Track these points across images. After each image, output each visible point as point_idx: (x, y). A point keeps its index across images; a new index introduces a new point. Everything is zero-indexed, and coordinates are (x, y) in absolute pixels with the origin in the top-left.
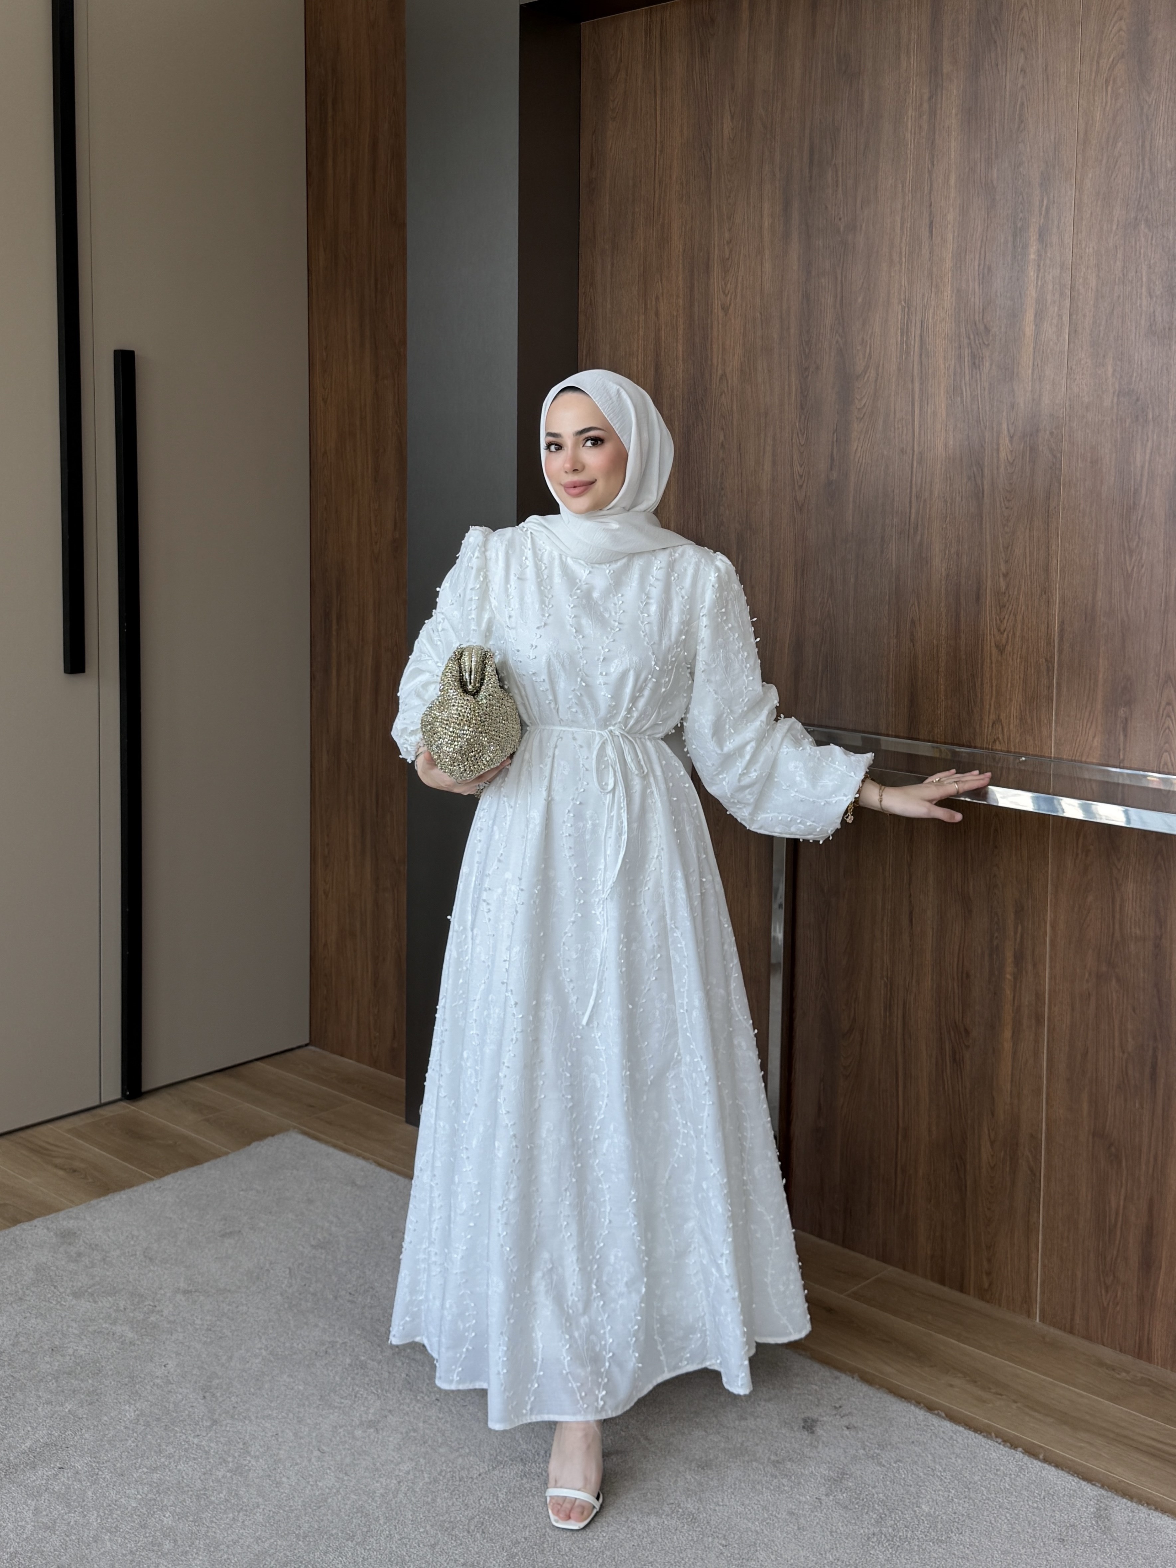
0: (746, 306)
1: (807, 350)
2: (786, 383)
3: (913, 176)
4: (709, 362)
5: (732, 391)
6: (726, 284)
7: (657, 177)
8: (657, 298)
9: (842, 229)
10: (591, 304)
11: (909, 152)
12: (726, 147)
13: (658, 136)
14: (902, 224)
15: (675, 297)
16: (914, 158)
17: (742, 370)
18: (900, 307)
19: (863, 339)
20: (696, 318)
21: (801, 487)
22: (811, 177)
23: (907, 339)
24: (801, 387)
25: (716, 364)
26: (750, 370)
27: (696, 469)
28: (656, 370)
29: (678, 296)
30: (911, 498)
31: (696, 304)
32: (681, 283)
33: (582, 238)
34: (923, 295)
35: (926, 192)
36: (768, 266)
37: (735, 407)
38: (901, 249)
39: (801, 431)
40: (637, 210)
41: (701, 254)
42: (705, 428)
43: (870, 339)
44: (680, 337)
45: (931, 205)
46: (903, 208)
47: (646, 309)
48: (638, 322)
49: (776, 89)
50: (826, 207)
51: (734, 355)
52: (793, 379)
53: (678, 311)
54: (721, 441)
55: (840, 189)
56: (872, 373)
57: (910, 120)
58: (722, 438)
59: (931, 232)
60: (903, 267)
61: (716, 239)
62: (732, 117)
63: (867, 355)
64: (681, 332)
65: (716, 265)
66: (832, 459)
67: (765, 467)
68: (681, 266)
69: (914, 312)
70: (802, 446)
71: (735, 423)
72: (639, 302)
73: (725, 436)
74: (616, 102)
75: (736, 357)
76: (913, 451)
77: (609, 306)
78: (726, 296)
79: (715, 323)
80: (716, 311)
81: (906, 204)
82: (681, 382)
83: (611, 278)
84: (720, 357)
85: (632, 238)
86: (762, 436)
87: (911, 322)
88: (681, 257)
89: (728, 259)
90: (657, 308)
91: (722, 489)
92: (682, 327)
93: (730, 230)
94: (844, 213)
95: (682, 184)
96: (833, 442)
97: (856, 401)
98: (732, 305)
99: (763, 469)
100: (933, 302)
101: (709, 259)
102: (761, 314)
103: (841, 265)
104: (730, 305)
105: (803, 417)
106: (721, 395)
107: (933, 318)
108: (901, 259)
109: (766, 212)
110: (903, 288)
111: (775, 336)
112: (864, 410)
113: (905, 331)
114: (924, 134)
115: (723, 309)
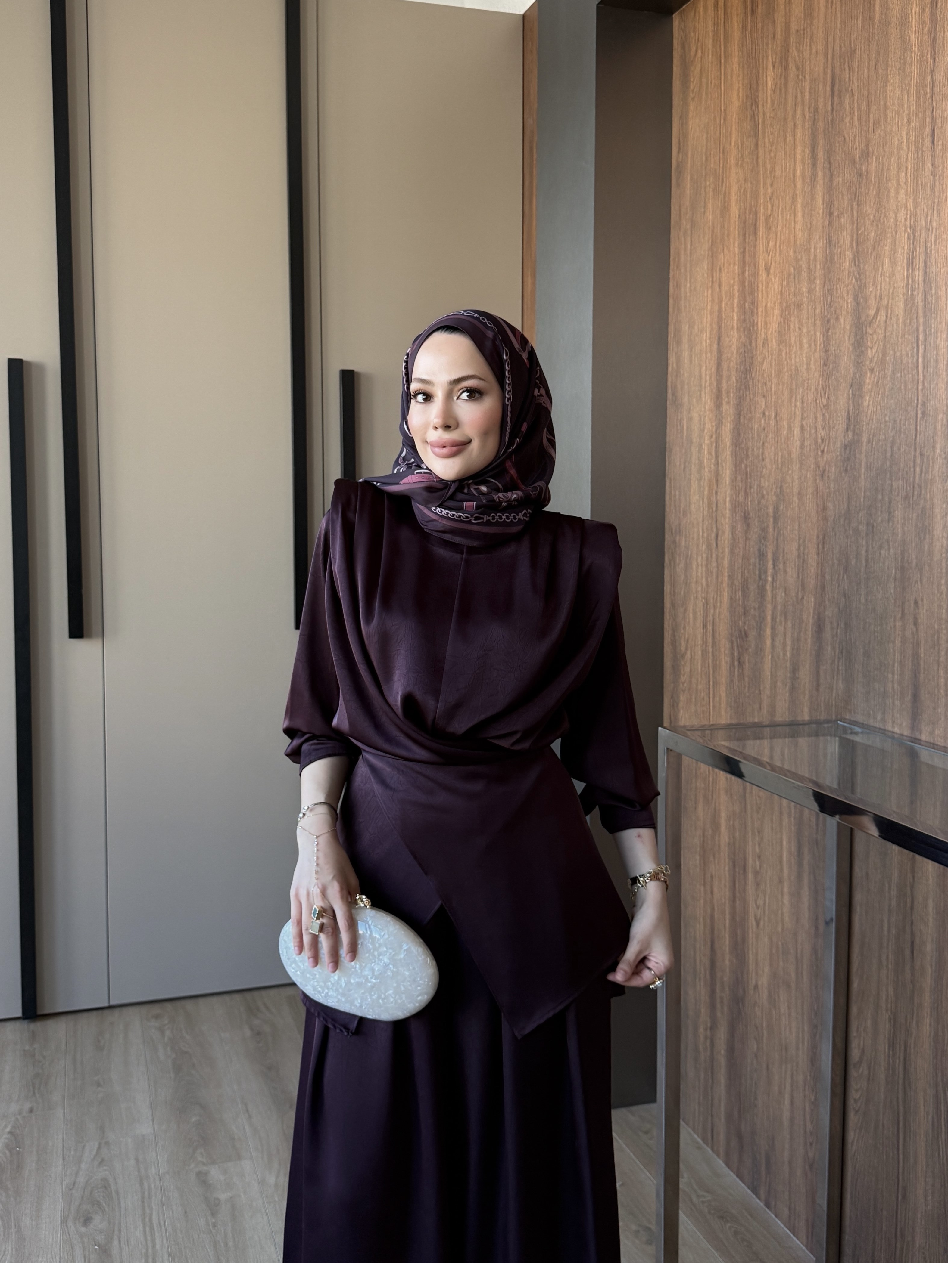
0: (783, 262)
1: (829, 299)
2: (813, 338)
3: (917, 82)
4: (756, 328)
5: (772, 355)
6: (768, 243)
7: (721, 146)
8: (720, 269)
9: (857, 159)
10: (677, 286)
11: (913, 55)
12: (769, 101)
13: (722, 104)
14: (908, 139)
15: (732, 266)
16: (917, 60)
17: (779, 332)
18: (906, 234)
19: (875, 277)
20: (747, 284)
21: (823, 451)
22: (832, 110)
23: (912, 271)
24: (824, 342)
25: (760, 328)
26: (785, 330)
27: (744, 440)
28: (718, 344)
29: (734, 264)
30: (915, 456)
31: (747, 268)
32: (736, 249)
33: (672, 222)
34: (927, 215)
35: (929, 95)
36: (799, 215)
37: (773, 372)
38: (907, 167)
39: (823, 389)
40: (708, 183)
41: (751, 216)
42: (752, 397)
43: (881, 277)
44: (735, 305)
45: (933, 110)
46: (909, 121)
47: (712, 281)
48: (707, 296)
49: (806, 25)
50: (845, 139)
51: (773, 317)
52: (818, 334)
53: (734, 279)
54: (762, 409)
55: (856, 114)
56: (882, 317)
57: (914, 20)
58: (763, 406)
59: (933, 142)
60: (909, 188)
61: (762, 197)
62: (774, 67)
63: (878, 297)
64: (736, 301)
65: (761, 225)
66: (849, 418)
67: (795, 432)
68: (737, 232)
69: (918, 239)
70: (824, 406)
71: (773, 389)
72: (708, 275)
73: (766, 403)
74: (695, 83)
75: (775, 318)
76: (918, 400)
77: (688, 285)
78: (769, 255)
79: (760, 285)
80: (761, 273)
81: (911, 114)
82: (735, 352)
83: (691, 257)
84: (763, 320)
85: (704, 214)
86: (793, 400)
87: (916, 252)
88: (737, 223)
89: (770, 216)
90: (720, 279)
91: (763, 460)
92: (737, 294)
93: (772, 185)
94: (859, 142)
95: (738, 147)
96: (849, 399)
97: (869, 351)
98: (773, 263)
99: (793, 436)
100: (935, 224)
101: (756, 221)
102: (794, 269)
103: (857, 199)
104: (771, 263)
105: (825, 374)
106: (763, 361)
107: (935, 241)
108: (907, 180)
109: (798, 157)
110: (909, 212)
111: (804, 289)
112: (875, 359)
113: (911, 263)
114: (926, 30)
115: (766, 269)
